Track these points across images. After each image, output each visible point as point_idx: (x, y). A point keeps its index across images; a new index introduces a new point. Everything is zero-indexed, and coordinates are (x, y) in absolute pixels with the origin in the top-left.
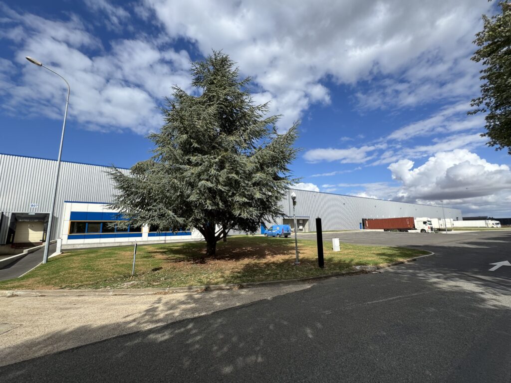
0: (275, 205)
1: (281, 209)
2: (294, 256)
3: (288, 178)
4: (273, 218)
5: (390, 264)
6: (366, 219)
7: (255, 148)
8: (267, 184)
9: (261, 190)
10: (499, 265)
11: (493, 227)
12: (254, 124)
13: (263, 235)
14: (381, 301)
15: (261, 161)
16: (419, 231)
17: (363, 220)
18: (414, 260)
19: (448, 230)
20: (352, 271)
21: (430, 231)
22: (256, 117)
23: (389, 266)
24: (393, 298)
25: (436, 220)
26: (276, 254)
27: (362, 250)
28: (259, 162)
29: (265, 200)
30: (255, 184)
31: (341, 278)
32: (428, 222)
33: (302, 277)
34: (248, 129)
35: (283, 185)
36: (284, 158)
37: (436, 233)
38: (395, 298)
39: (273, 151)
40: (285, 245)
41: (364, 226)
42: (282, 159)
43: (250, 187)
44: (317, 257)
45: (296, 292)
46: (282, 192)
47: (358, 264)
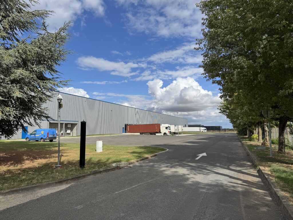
0: (39, 106)
1: (45, 112)
2: (56, 160)
3: (56, 79)
4: (35, 121)
5: (138, 160)
6: (127, 125)
7: (18, 40)
8: (30, 83)
9: (21, 88)
10: (201, 155)
11: (203, 132)
12: (19, 12)
13: (24, 140)
14: (126, 189)
15: (24, 57)
16: (162, 134)
17: (125, 125)
18: (155, 155)
19: (179, 134)
20: (109, 168)
21: (169, 134)
22: (22, 5)
23: (138, 161)
24: (135, 186)
25: (174, 126)
26: (36, 159)
27: (121, 150)
28: (21, 57)
29: (26, 100)
30: (13, 81)
31: (98, 175)
32: (168, 128)
33: (61, 179)
34: (9, 16)
35: (48, 86)
36: (51, 58)
37: (173, 135)
38: (137, 185)
39: (40, 48)
40: (48, 149)
41: (125, 130)
42: (49, 58)
43: (8, 84)
44: (79, 159)
45: (51, 193)
46: (48, 93)
47: (114, 162)
